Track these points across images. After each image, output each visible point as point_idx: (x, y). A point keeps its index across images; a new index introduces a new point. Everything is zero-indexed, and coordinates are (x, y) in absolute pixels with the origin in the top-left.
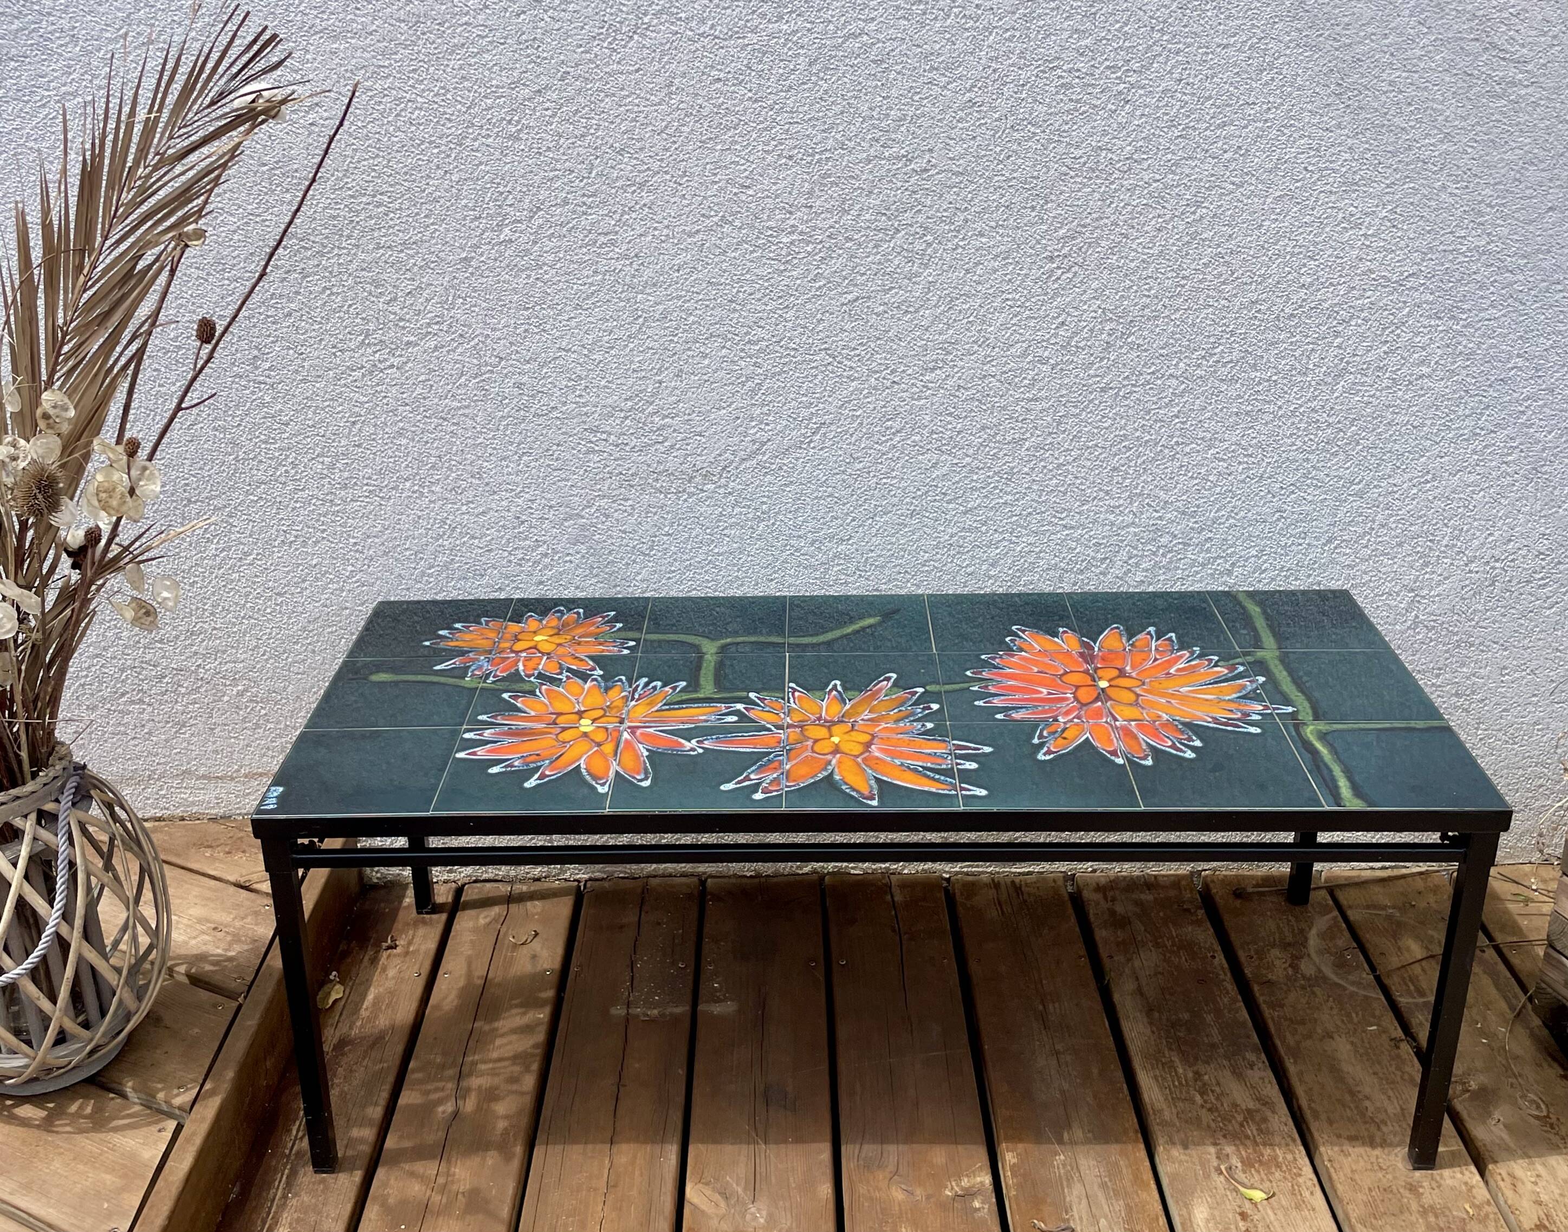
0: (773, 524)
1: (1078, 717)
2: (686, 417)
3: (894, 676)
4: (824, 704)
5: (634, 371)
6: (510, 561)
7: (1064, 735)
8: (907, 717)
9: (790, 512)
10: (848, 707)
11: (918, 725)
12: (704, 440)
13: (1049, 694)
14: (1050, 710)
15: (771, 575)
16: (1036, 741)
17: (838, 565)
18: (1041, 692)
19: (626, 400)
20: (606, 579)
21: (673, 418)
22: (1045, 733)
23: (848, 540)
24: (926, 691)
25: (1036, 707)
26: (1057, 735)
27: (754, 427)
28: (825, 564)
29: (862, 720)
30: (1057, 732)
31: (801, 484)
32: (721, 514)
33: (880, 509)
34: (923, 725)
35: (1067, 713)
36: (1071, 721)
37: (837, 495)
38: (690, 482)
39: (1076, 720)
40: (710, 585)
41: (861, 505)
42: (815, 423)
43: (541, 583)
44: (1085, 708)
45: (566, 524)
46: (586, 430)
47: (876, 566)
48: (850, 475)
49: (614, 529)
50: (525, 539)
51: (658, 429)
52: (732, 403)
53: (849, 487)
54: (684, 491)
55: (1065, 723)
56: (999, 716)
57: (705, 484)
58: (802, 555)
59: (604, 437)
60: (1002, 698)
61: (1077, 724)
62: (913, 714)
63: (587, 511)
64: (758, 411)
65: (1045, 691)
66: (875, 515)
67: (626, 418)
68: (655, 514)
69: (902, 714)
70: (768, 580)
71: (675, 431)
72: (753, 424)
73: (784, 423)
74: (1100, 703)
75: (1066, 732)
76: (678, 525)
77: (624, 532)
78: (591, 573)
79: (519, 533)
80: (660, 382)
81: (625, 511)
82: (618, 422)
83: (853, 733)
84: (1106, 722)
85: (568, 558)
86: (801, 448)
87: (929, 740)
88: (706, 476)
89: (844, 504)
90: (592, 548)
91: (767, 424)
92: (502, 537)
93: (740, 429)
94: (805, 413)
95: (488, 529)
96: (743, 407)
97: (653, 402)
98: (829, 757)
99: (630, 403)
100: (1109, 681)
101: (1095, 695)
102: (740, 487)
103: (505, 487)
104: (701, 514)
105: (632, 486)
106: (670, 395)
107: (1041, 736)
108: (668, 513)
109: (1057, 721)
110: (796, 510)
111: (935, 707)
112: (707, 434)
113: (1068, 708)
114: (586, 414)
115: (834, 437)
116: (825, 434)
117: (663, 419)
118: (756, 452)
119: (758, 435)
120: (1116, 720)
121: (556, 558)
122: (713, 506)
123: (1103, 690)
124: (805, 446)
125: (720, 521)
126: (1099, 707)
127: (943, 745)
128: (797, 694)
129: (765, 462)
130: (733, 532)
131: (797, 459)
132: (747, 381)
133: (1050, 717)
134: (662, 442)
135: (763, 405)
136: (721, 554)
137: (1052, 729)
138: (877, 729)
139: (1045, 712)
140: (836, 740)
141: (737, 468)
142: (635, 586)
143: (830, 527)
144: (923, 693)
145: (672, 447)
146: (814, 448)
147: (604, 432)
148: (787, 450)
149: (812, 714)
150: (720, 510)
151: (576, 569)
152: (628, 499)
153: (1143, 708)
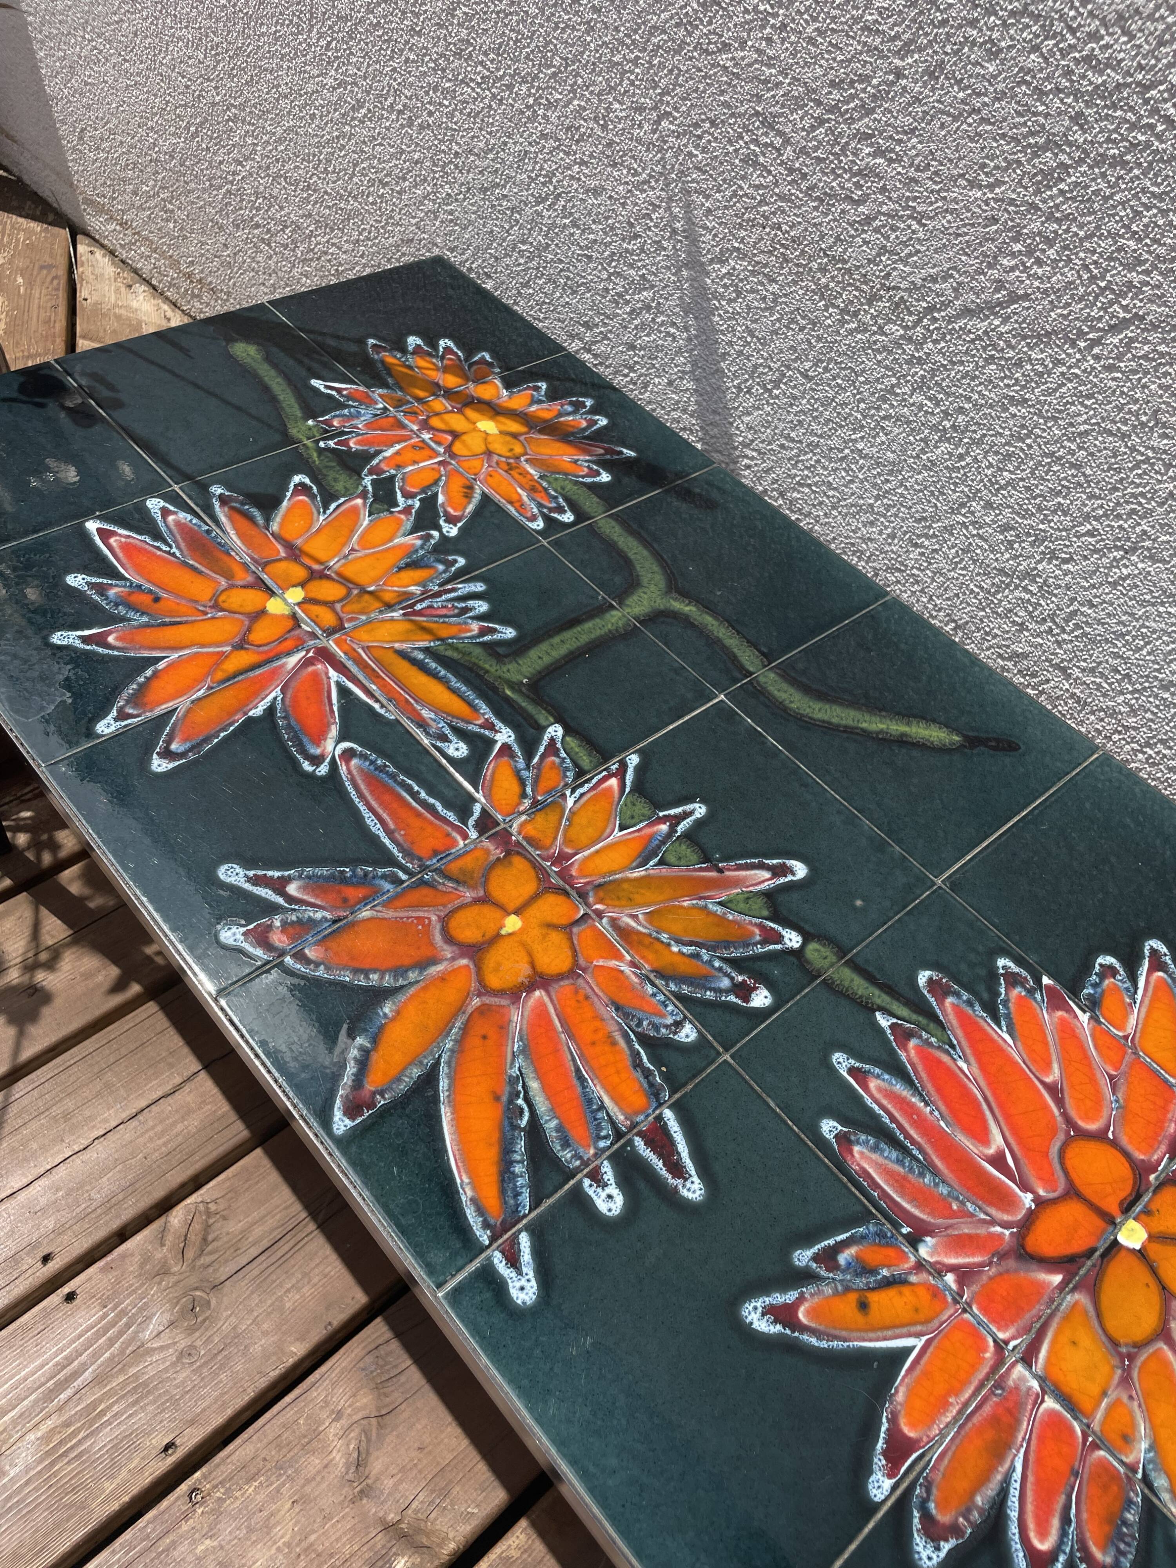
0: (961, 457)
1: (965, 1275)
2: (912, 172)
3: (800, 870)
4: (617, 834)
5: (866, 28)
6: (607, 290)
7: (874, 1298)
8: (681, 979)
9: (997, 453)
10: (639, 873)
11: (671, 1013)
12: (921, 235)
13: (998, 1161)
14: (940, 1206)
15: (919, 537)
16: (803, 1257)
17: (1025, 589)
18: (983, 1138)
19: (833, 84)
20: (707, 393)
21: (890, 161)
22: (843, 1258)
23: (1065, 561)
24: (797, 953)
25: (928, 1167)
26: (860, 1282)
27: (1013, 255)
28: (1007, 575)
29: (613, 922)
30: (873, 1271)
31: (1040, 415)
32: (891, 390)
33: (1148, 543)
34: (678, 1025)
35: (960, 1243)
36: (939, 1270)
37: (1088, 471)
38: (870, 303)
39: (950, 1278)
40: (830, 493)
41: (1119, 517)
42: (1125, 308)
43: (632, 347)
44: (1011, 1263)
45: (685, 273)
46: (757, 113)
47: (1085, 635)
48: (1133, 449)
49: (741, 321)
50: (631, 266)
51: (860, 173)
52: (999, 183)
53: (1118, 471)
54: (856, 314)
55: (920, 1265)
56: (829, 1127)
57: (889, 321)
58: (981, 537)
59: (778, 141)
60: (899, 1088)
61: (936, 1293)
62: (700, 981)
63: (717, 266)
64: (1036, 226)
65: (997, 1141)
66: (1134, 550)
67: (821, 122)
68: (802, 329)
69: (687, 967)
70: (910, 540)
71: (884, 189)
72: (1017, 247)
73: (1071, 276)
74: (1057, 1279)
75: (892, 1292)
76: (826, 370)
77: (751, 333)
78: (692, 372)
79: (627, 251)
80: (899, 74)
81: (764, 299)
82: (807, 123)
83: (556, 937)
84: (1000, 1346)
85: (672, 330)
86: (1073, 344)
87: (637, 1064)
88: (897, 305)
89: (1091, 497)
90: (704, 333)
91: (1039, 262)
92: (607, 245)
93: (989, 244)
94: (1118, 275)
95: (594, 222)
96: (1012, 202)
97: (872, 111)
98: (448, 952)
99: (836, 95)
100: (1151, 1237)
101: (1077, 1246)
102: (939, 358)
103: (628, 160)
104: (863, 371)
105: (787, 261)
106: (905, 110)
107: (828, 1257)
108: (819, 339)
109: (914, 1241)
110: (1009, 456)
111: (761, 999)
112: (931, 225)
113: (982, 1231)
114: (766, 82)
115: (1145, 357)
116: (1132, 340)
117: (875, 155)
118: (991, 308)
119: (1012, 276)
120: (1028, 1359)
121: (659, 320)
122: (887, 368)
123: (1115, 1242)
124: (1082, 344)
125: (884, 399)
126: (1042, 1285)
127: (639, 1100)
128: (613, 782)
129: (1000, 336)
130: (896, 431)
131: (1057, 362)
132: (1045, 148)
133: (910, 1219)
134: (858, 203)
135: (1050, 218)
136: (866, 457)
137: (874, 1256)
138: (601, 963)
139: (921, 1197)
140: (513, 923)
141: (950, 322)
142: (737, 428)
143: (1046, 520)
144: (792, 952)
145: (868, 220)
146: (1097, 358)
147: (780, 133)
148: (1048, 334)
149: (567, 841)
150: (894, 381)
151: (676, 354)
152: (774, 281)
153: (1126, 1380)
